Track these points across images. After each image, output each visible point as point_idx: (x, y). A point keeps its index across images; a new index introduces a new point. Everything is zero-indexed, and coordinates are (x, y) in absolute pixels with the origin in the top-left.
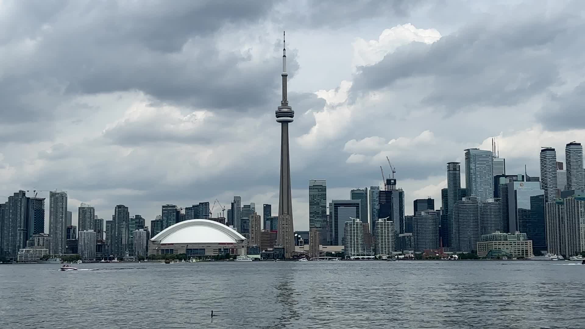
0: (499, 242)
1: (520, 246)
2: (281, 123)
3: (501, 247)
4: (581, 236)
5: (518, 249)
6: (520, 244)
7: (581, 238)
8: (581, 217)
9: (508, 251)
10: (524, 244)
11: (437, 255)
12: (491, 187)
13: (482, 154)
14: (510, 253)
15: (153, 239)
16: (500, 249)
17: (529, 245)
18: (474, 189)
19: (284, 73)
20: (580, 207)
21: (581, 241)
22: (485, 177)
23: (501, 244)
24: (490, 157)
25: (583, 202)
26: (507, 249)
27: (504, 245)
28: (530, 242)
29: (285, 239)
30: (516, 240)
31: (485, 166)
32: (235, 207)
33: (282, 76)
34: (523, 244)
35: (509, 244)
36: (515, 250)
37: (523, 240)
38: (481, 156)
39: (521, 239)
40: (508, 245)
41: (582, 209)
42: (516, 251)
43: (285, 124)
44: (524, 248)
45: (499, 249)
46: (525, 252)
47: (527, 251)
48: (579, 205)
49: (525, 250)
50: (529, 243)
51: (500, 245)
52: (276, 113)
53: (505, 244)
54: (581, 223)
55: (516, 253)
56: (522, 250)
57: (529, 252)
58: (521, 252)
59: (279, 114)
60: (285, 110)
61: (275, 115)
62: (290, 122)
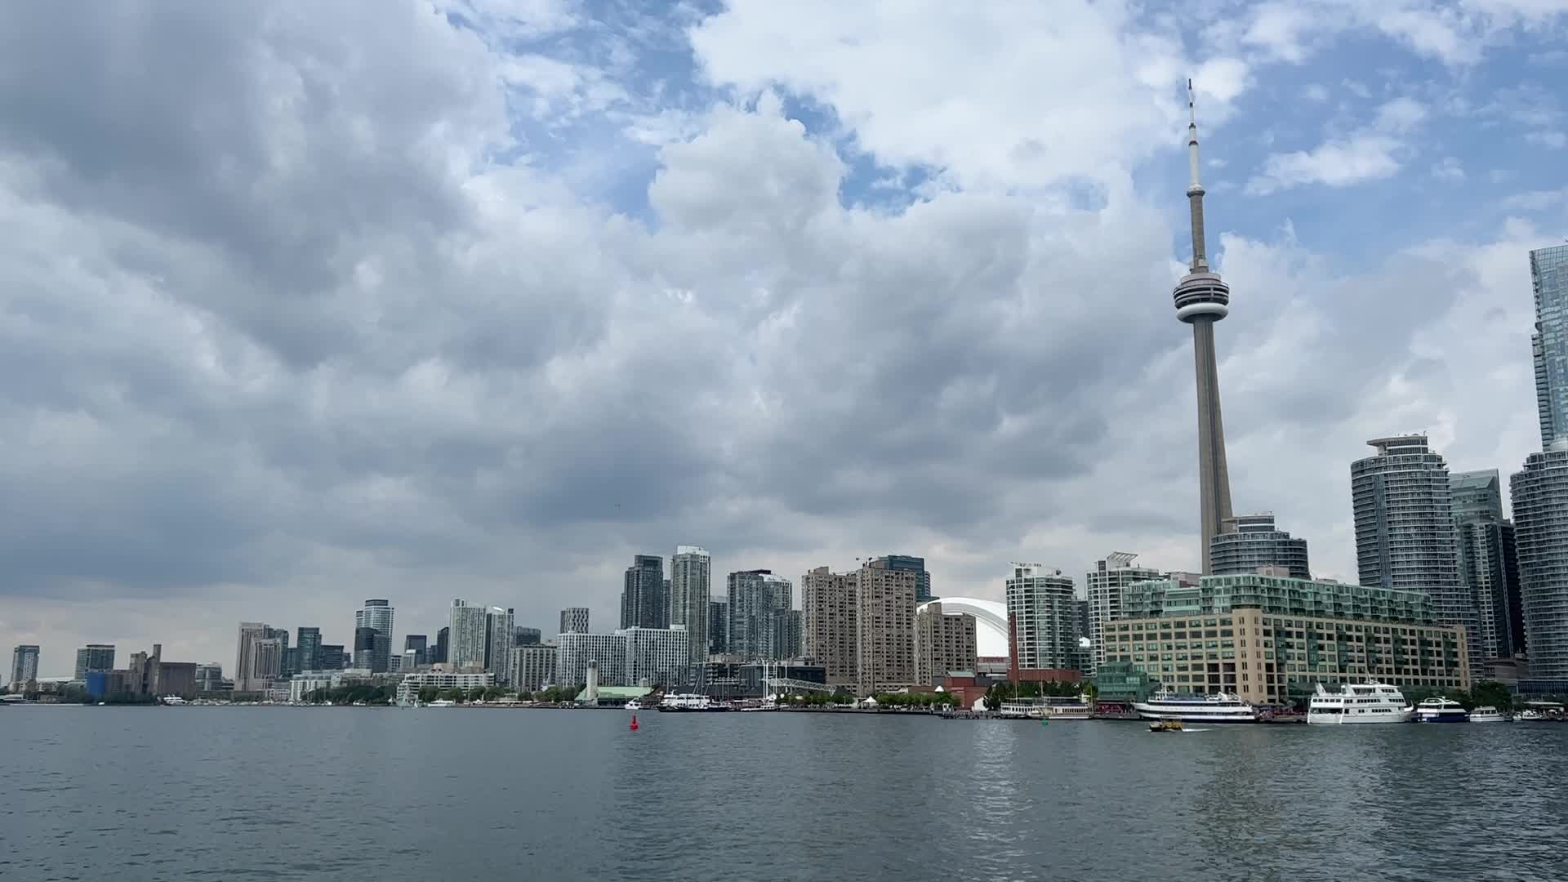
0: (1124, 622)
1: (1203, 640)
2: (1192, 325)
3: (1130, 649)
5: (1193, 658)
6: (1203, 629)
9: (1156, 672)
10: (1219, 628)
11: (939, 689)
16: (1128, 658)
17: (1237, 637)
19: (1194, 187)
23: (1130, 633)
26: (1151, 658)
27: (1141, 637)
28: (1242, 621)
30: (1192, 613)
33: (1190, 195)
34: (1214, 634)
35: (1158, 631)
36: (1184, 663)
37: (1222, 609)
39: (1216, 603)
40: (1154, 637)
42: (1186, 668)
44: (1219, 651)
45: (1123, 658)
46: (1221, 673)
47: (1232, 667)
49: (1221, 661)
50: (1236, 628)
51: (1127, 638)
52: (1176, 297)
53: (1144, 632)
55: (1185, 678)
56: (1209, 665)
57: (1239, 672)
58: (1205, 672)
59: (1183, 296)
60: (1201, 284)
61: (1173, 301)
62: (1217, 316)
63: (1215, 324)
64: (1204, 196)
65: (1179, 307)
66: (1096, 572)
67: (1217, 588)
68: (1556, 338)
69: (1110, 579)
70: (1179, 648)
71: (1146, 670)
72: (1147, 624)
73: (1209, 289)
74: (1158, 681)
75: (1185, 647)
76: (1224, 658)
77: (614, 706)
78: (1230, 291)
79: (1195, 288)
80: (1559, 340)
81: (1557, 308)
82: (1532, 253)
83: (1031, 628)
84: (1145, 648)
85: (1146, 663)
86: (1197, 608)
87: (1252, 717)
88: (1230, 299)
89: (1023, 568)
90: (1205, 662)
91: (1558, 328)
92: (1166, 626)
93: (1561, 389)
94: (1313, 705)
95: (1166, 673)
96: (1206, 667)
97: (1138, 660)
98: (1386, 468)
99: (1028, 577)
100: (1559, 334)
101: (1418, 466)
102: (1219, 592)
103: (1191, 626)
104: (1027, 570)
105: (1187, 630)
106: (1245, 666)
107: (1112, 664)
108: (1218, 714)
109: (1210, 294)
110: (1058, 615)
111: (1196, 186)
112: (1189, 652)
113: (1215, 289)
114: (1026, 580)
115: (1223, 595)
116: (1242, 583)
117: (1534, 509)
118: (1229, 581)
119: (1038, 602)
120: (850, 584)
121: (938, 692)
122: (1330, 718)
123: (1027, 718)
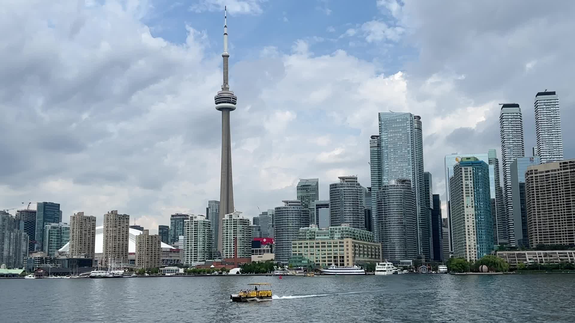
0: (300, 242)
1: (332, 248)
2: (221, 112)
3: (303, 251)
4: (467, 230)
5: (328, 254)
6: (332, 245)
7: (467, 233)
8: (466, 196)
9: (313, 259)
10: (338, 244)
11: (212, 266)
12: (409, 165)
13: (395, 118)
14: (317, 261)
15: (60, 250)
16: (301, 254)
17: (345, 247)
18: (387, 169)
19: (224, 53)
20: (464, 178)
21: (467, 239)
22: (402, 151)
23: (303, 245)
24: (407, 122)
25: (470, 169)
26: (311, 254)
27: (307, 247)
28: (347, 242)
29: (109, 247)
30: (327, 239)
31: (401, 135)
32: (210, 212)
33: (223, 56)
34: (337, 246)
35: (315, 245)
36: (324, 256)
37: (339, 238)
38: (394, 121)
39: (336, 236)
40: (313, 247)
41: (469, 182)
42: (325, 258)
43: (226, 111)
44: (338, 252)
45: (299, 254)
46: (339, 259)
47: (343, 257)
48: (464, 175)
49: (339, 255)
50: (345, 244)
51: (301, 247)
52: (215, 99)
53: (309, 245)
54: (467, 207)
55: (325, 261)
56: (334, 256)
57: (345, 259)
58: (333, 259)
59: (219, 100)
60: (226, 95)
61: (214, 101)
62: (232, 109)
63: (230, 112)
64: (229, 58)
65: (217, 104)
66: (227, 219)
67: (336, 231)
68: (385, 144)
69: (234, 222)
70: (322, 251)
71: (309, 258)
72: (310, 243)
73: (230, 98)
74: (314, 262)
75: (325, 251)
76: (340, 254)
77: (13, 277)
78: (237, 99)
79: (223, 97)
80: (386, 145)
81: (387, 134)
82: (379, 113)
83: (196, 241)
84: (309, 251)
85: (309, 255)
86: (328, 237)
87: (364, 273)
88: (237, 103)
89: (194, 216)
90: (333, 255)
91: (386, 141)
92: (318, 243)
93: (386, 162)
94: (376, 269)
95: (317, 259)
96: (333, 257)
97: (305, 255)
98: (344, 187)
99: (196, 220)
100: (386, 143)
101: (354, 187)
102: (336, 232)
103: (327, 243)
104: (195, 217)
105: (326, 245)
106: (348, 257)
107: (295, 256)
108: (356, 272)
109: (231, 100)
110: (206, 236)
111: (226, 53)
112: (326, 252)
113: (233, 98)
114: (195, 221)
115: (338, 233)
116: (344, 230)
117: (385, 203)
118: (340, 229)
119: (200, 230)
120: (93, 220)
121: (212, 268)
122: (383, 273)
123: (287, 275)
